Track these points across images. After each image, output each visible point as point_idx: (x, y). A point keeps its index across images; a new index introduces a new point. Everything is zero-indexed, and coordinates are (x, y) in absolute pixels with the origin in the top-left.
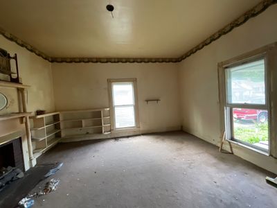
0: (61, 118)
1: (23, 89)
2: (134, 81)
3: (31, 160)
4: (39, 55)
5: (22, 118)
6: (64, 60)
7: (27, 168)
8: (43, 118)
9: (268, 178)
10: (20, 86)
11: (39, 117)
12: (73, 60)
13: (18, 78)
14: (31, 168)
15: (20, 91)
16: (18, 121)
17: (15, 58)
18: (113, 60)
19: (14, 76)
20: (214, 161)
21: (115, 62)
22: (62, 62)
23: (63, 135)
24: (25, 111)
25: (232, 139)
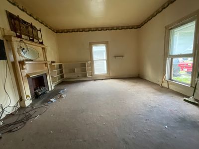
0: (63, 67)
1: (45, 48)
2: (106, 43)
3: (51, 86)
4: (50, 29)
5: (46, 63)
6: (63, 31)
7: (50, 90)
8: (54, 65)
9: (185, 98)
10: (43, 46)
11: (53, 64)
12: (68, 31)
13: (42, 42)
14: (52, 90)
15: (44, 49)
16: (44, 65)
17: (40, 30)
18: (93, 30)
19: (41, 41)
20: (154, 91)
21: (94, 31)
22: (62, 32)
23: (65, 76)
24: (46, 60)
25: (170, 79)
